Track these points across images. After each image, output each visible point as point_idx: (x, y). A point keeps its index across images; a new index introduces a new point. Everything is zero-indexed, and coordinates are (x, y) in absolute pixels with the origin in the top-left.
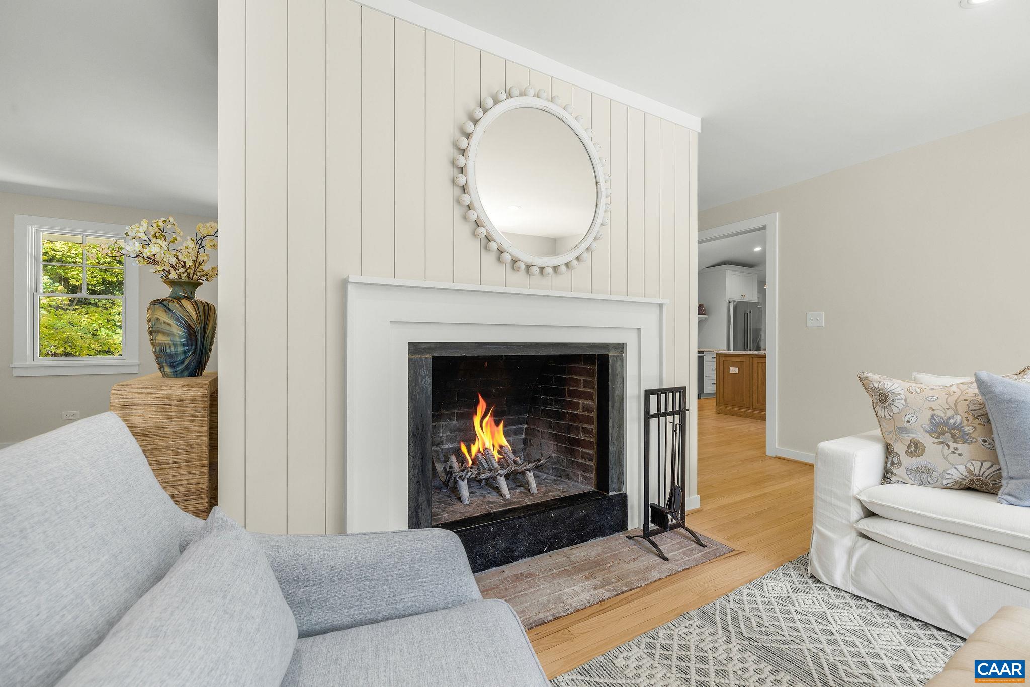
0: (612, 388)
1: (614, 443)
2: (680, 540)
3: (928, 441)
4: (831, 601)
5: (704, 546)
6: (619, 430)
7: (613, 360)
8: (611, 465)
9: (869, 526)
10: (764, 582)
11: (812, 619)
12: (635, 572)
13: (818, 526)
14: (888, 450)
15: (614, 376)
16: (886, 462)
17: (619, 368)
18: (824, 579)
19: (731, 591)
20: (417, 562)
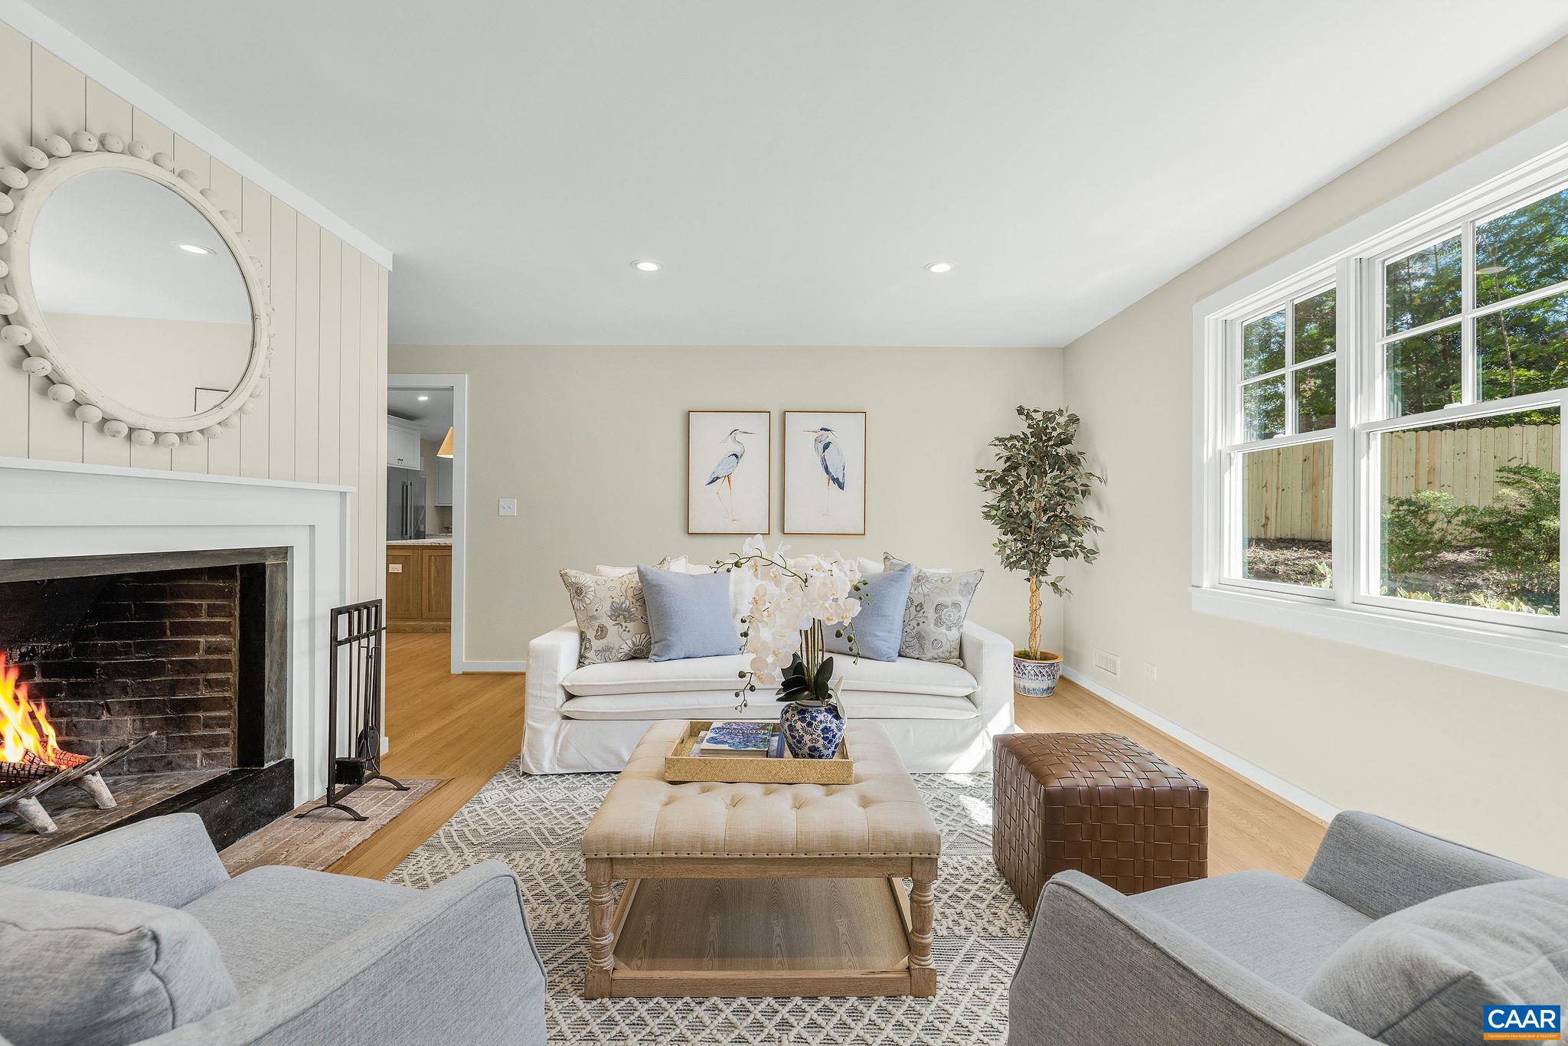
0: (271, 612)
1: (272, 690)
2: (374, 795)
3: (609, 623)
4: (542, 786)
5: (407, 789)
6: (281, 670)
7: (272, 573)
8: (268, 723)
9: (572, 706)
10: (481, 795)
11: (529, 806)
12: (327, 847)
13: (530, 723)
14: (583, 637)
15: (273, 594)
16: (581, 649)
17: (280, 583)
18: (535, 771)
19: (450, 817)
20: (151, 856)
